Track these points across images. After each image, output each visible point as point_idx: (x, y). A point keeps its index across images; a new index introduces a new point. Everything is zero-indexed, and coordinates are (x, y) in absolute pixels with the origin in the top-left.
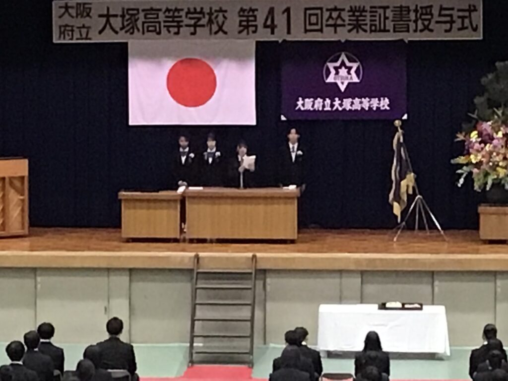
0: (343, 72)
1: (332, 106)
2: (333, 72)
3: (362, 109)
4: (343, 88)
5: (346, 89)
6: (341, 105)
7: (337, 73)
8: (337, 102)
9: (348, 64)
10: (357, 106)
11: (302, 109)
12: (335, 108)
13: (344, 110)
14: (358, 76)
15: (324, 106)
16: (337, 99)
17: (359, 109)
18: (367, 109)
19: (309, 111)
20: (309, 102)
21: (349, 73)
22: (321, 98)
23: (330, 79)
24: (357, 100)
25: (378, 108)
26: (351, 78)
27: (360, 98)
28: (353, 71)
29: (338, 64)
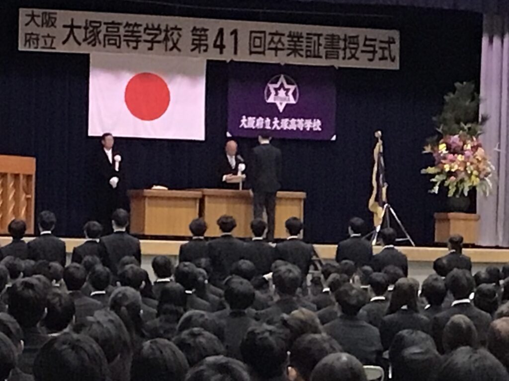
0: (282, 93)
1: (272, 125)
2: (273, 92)
3: (298, 129)
4: (281, 108)
5: (284, 110)
6: (279, 124)
7: (277, 94)
8: (276, 121)
9: (287, 86)
10: (293, 127)
11: (246, 127)
12: (273, 128)
13: (282, 129)
14: (295, 98)
15: (264, 125)
16: (276, 119)
17: (295, 129)
18: (301, 129)
19: (251, 129)
20: (251, 120)
21: (287, 94)
22: (263, 117)
23: (271, 100)
24: (293, 120)
25: (311, 129)
26: (289, 100)
27: (296, 118)
28: (290, 93)
29: (277, 86)
